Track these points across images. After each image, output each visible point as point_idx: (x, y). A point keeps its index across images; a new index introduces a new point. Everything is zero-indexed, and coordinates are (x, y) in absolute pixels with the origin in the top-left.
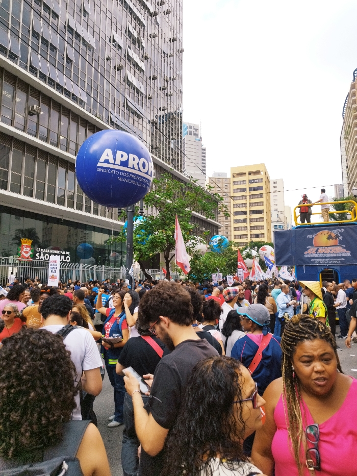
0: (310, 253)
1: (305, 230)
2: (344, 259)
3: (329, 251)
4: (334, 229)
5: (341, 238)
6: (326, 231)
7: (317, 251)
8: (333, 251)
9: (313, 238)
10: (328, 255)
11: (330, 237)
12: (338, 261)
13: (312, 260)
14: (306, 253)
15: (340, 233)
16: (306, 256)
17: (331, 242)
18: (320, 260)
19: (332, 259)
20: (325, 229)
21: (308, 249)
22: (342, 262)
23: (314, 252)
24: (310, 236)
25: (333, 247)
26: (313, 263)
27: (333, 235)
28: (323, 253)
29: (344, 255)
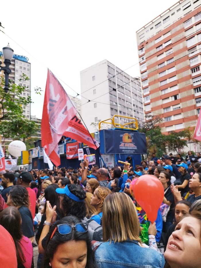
0: (122, 146)
1: (119, 131)
2: (134, 151)
3: (129, 146)
4: (130, 133)
5: (133, 138)
6: (127, 134)
7: (124, 145)
8: (130, 146)
9: (122, 137)
10: (129, 148)
11: (129, 138)
12: (132, 152)
13: (123, 151)
14: (120, 146)
15: (132, 136)
16: (121, 148)
17: (130, 140)
18: (126, 151)
19: (131, 151)
20: (126, 132)
21: (121, 143)
22: (134, 152)
23: (123, 146)
24: (121, 136)
25: (130, 144)
26: (123, 152)
27: (130, 136)
28: (127, 147)
29: (134, 148)
